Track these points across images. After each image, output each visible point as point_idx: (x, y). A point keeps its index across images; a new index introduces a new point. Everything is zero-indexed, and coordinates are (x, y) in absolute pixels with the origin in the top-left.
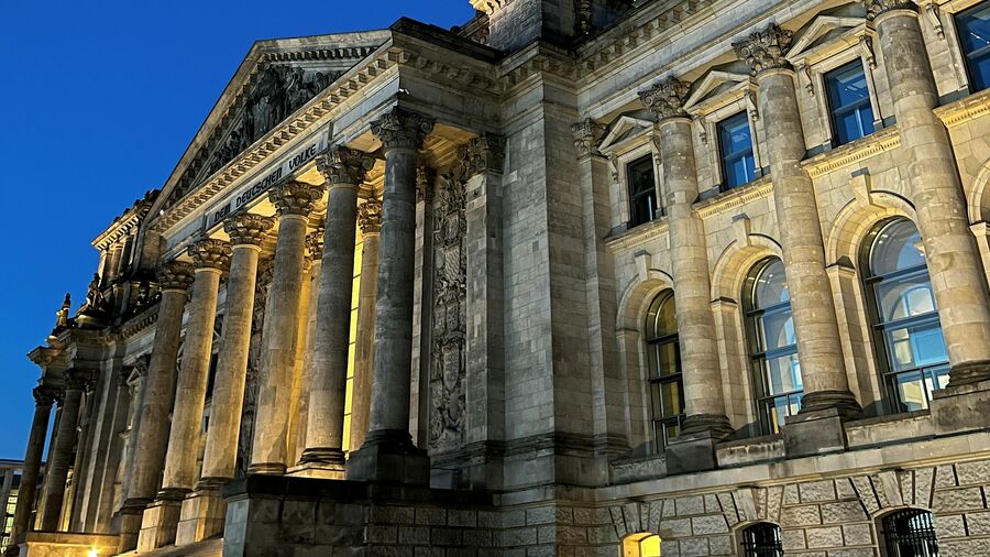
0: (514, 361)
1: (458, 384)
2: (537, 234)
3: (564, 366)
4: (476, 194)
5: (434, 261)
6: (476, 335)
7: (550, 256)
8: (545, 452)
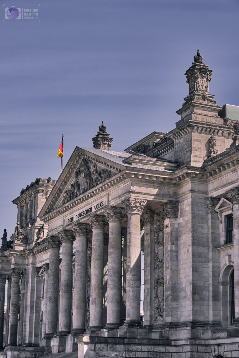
0: (181, 293)
1: (163, 299)
2: (188, 246)
3: (197, 297)
4: (167, 227)
5: (155, 250)
6: (167, 283)
7: (193, 255)
8: (189, 328)
